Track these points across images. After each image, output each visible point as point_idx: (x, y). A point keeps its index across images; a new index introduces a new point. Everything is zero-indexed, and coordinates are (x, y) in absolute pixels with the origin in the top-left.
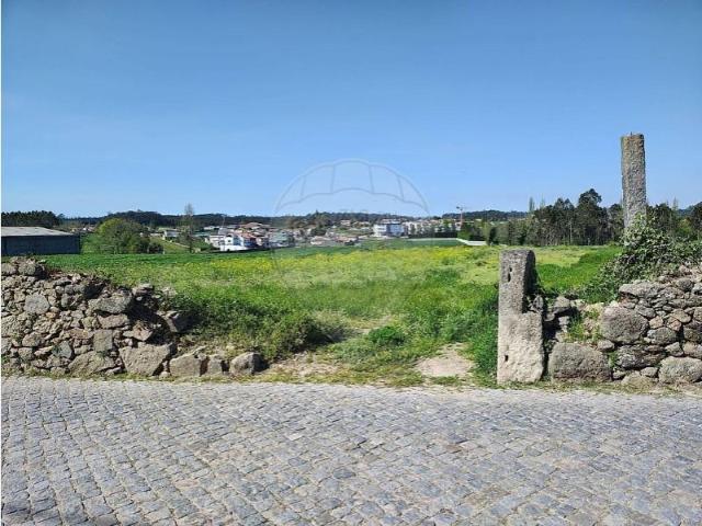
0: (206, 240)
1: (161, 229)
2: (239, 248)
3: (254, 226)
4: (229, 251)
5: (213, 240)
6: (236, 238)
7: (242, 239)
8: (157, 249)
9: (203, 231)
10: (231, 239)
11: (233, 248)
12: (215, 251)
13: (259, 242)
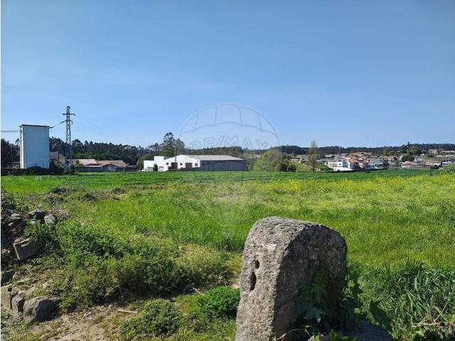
0: (325, 164)
1: (299, 156)
2: (346, 169)
3: (359, 154)
4: (339, 171)
5: (330, 164)
6: (345, 163)
7: (349, 163)
8: (293, 169)
9: (324, 157)
10: (341, 163)
11: (342, 169)
12: (330, 171)
13: (361, 165)
